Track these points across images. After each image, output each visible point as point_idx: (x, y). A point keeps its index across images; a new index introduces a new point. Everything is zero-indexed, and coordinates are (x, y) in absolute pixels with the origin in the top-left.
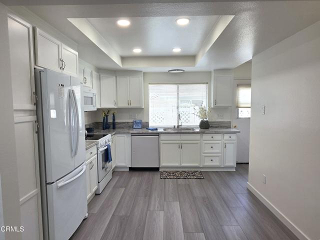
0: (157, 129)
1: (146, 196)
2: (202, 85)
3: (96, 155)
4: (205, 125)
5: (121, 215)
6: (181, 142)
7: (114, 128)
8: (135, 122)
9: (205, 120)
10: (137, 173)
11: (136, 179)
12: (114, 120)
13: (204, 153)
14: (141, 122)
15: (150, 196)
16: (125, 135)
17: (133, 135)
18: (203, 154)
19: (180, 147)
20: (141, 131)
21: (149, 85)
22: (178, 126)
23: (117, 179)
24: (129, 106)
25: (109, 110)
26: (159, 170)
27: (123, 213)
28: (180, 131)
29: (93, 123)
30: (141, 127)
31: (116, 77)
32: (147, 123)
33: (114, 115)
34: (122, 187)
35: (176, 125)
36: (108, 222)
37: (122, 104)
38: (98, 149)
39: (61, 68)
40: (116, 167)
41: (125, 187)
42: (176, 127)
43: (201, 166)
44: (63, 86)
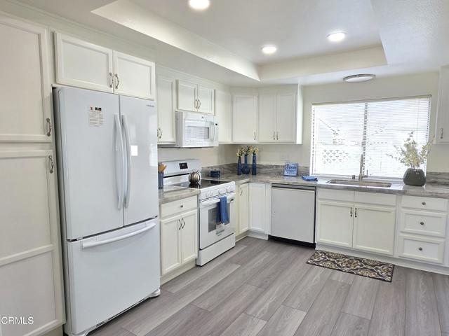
0: (316, 180)
1: (260, 287)
2: (417, 101)
3: (196, 210)
4: (414, 179)
5: (202, 307)
6: (357, 206)
7: (254, 173)
8: (287, 167)
9: (416, 168)
10: (276, 246)
11: (268, 255)
12: (254, 161)
13: (402, 232)
14: (296, 167)
15: (266, 289)
16: (263, 185)
17: (274, 186)
18: (401, 234)
19: (354, 214)
20: (294, 180)
21: (313, 107)
22: (361, 177)
23: (242, 248)
24: (276, 140)
25: (249, 147)
26: (315, 247)
27: (205, 304)
28: (361, 185)
29: (227, 165)
30: (295, 175)
31: (258, 97)
32: (307, 168)
33: (254, 154)
34: (237, 263)
35: (357, 174)
36: (175, 312)
37: (265, 138)
38: (199, 201)
39: (111, 86)
40: (248, 231)
41: (243, 264)
42: (357, 178)
43: (396, 256)
44: (100, 109)
